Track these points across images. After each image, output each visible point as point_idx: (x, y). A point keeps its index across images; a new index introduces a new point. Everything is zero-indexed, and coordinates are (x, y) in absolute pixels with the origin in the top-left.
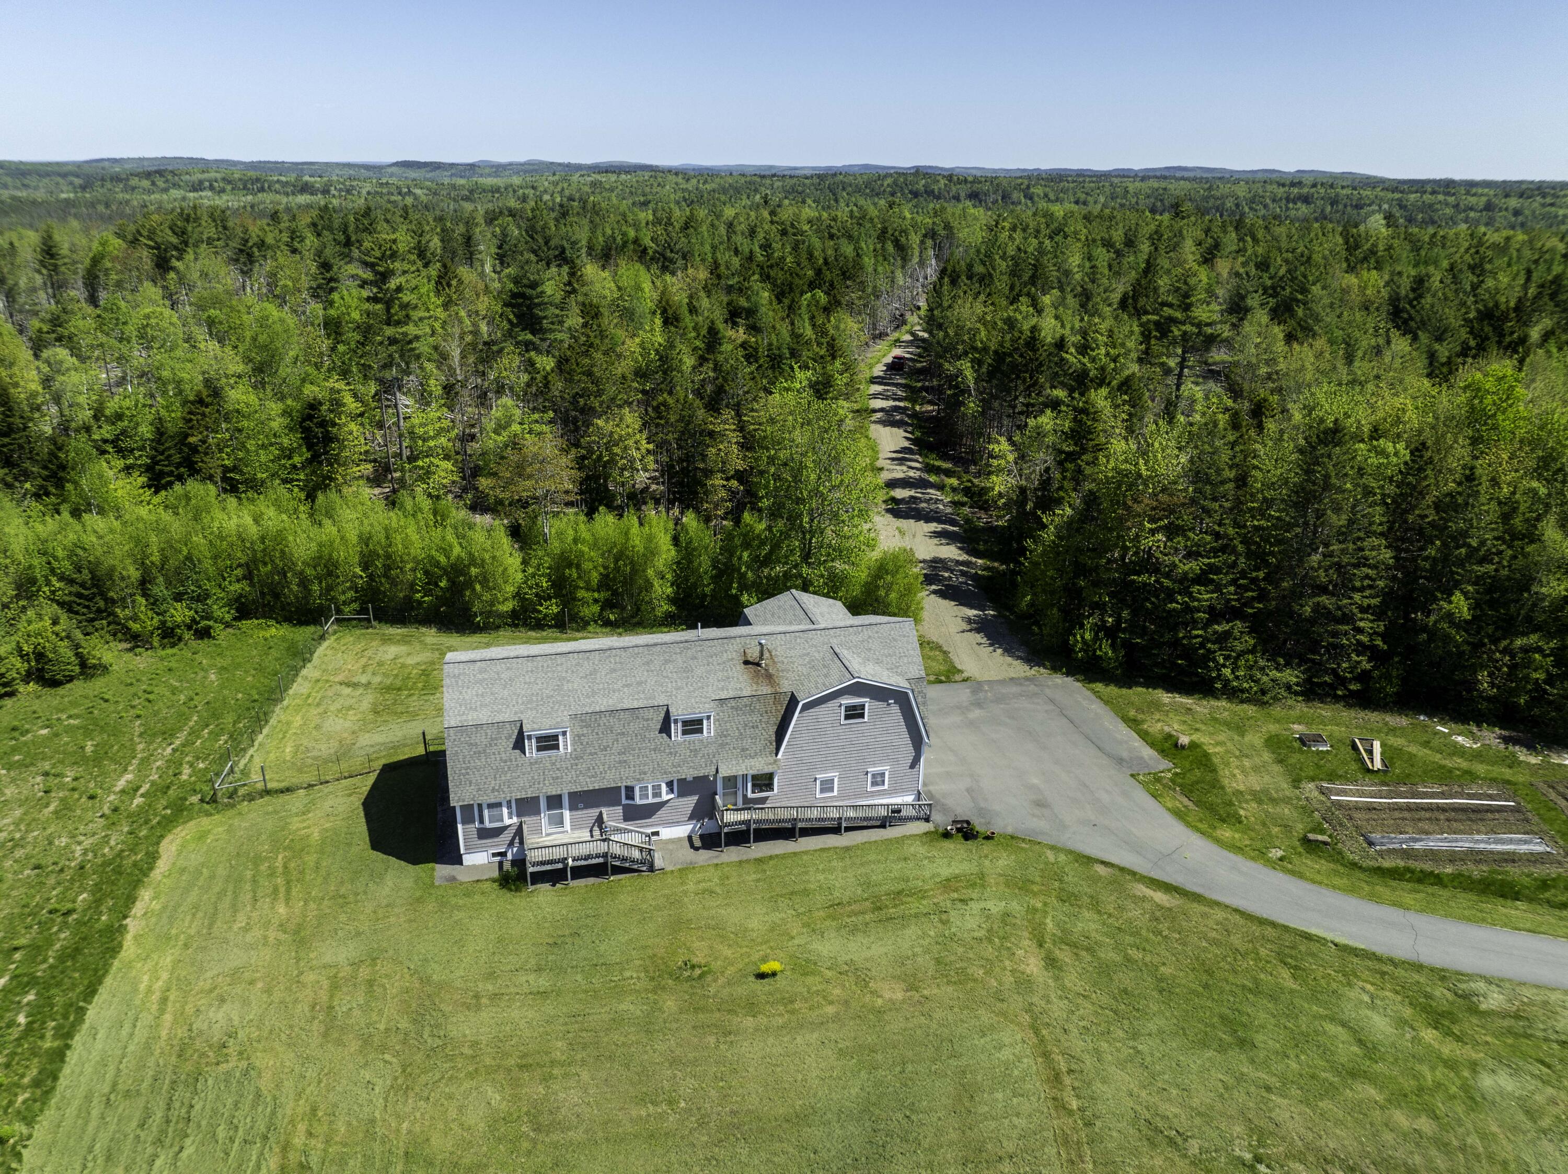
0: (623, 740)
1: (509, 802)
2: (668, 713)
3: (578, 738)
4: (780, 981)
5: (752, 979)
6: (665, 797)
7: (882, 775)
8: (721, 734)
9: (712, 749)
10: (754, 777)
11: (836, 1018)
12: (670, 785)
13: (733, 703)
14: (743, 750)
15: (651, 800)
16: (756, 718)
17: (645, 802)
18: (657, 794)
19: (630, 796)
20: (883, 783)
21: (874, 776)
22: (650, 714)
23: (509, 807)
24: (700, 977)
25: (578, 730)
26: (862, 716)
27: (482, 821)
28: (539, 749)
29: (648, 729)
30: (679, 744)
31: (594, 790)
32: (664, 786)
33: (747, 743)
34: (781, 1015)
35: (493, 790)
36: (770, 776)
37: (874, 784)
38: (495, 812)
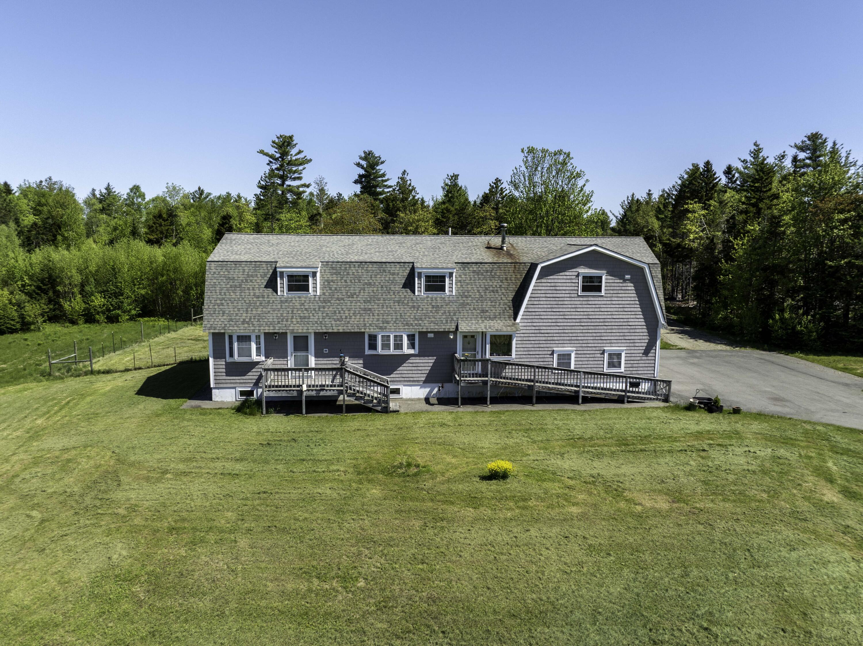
0: (369, 290)
1: (258, 337)
2: (413, 269)
3: (327, 284)
4: (511, 485)
5: (478, 479)
6: (406, 350)
7: (619, 355)
8: (463, 295)
9: (453, 307)
10: (494, 337)
11: (583, 517)
12: (411, 338)
13: (475, 268)
14: (483, 311)
15: (392, 351)
16: (496, 283)
17: (386, 352)
18: (399, 346)
19: (373, 346)
20: (620, 366)
21: (610, 355)
22: (397, 269)
23: (258, 343)
24: (416, 475)
25: (328, 276)
26: (598, 289)
27: (231, 355)
28: (291, 289)
29: (394, 282)
30: (423, 299)
31: (338, 333)
32: (405, 338)
33: (487, 305)
34: (510, 509)
35: (244, 322)
36: (509, 339)
37: (611, 365)
38: (244, 345)
